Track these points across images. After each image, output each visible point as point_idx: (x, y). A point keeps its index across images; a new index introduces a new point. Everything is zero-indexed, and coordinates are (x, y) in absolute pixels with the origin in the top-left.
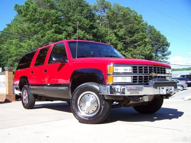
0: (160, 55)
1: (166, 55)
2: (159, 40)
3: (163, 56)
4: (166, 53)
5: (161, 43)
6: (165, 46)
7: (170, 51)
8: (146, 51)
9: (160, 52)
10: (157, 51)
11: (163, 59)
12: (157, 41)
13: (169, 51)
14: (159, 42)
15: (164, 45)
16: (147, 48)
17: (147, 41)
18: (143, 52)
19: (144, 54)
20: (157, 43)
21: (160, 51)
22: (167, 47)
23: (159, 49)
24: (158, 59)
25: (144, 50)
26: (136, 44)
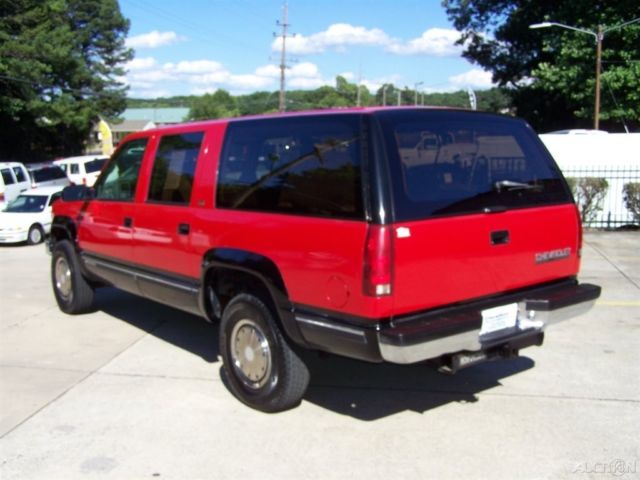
0: (97, 59)
1: (118, 60)
2: (95, 8)
3: (106, 63)
4: (116, 54)
5: (102, 18)
6: (115, 31)
7: (131, 50)
8: (54, 46)
9: (99, 49)
10: (86, 45)
11: (106, 73)
12: (89, 11)
13: (127, 50)
14: (96, 16)
15: (110, 28)
16: (58, 35)
17: (58, 9)
18: (47, 51)
19: (50, 57)
20: (87, 17)
21: (97, 45)
22: (121, 34)
23: (95, 40)
24: (92, 73)
25: (47, 42)
26: (18, 19)
